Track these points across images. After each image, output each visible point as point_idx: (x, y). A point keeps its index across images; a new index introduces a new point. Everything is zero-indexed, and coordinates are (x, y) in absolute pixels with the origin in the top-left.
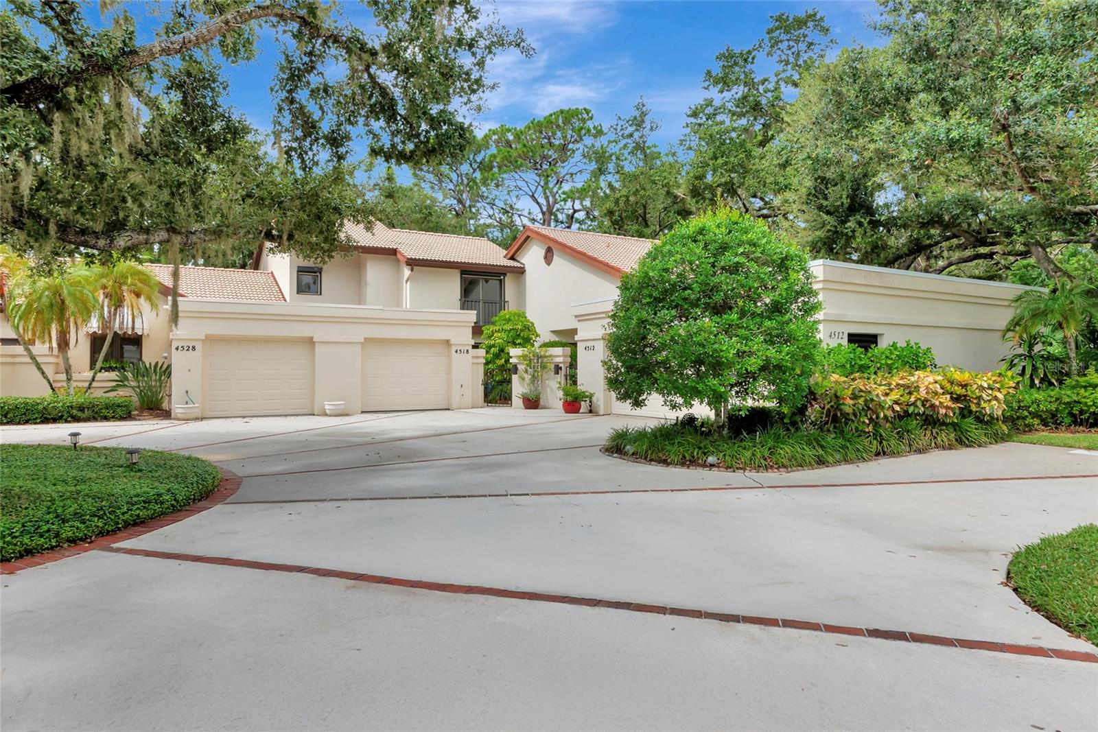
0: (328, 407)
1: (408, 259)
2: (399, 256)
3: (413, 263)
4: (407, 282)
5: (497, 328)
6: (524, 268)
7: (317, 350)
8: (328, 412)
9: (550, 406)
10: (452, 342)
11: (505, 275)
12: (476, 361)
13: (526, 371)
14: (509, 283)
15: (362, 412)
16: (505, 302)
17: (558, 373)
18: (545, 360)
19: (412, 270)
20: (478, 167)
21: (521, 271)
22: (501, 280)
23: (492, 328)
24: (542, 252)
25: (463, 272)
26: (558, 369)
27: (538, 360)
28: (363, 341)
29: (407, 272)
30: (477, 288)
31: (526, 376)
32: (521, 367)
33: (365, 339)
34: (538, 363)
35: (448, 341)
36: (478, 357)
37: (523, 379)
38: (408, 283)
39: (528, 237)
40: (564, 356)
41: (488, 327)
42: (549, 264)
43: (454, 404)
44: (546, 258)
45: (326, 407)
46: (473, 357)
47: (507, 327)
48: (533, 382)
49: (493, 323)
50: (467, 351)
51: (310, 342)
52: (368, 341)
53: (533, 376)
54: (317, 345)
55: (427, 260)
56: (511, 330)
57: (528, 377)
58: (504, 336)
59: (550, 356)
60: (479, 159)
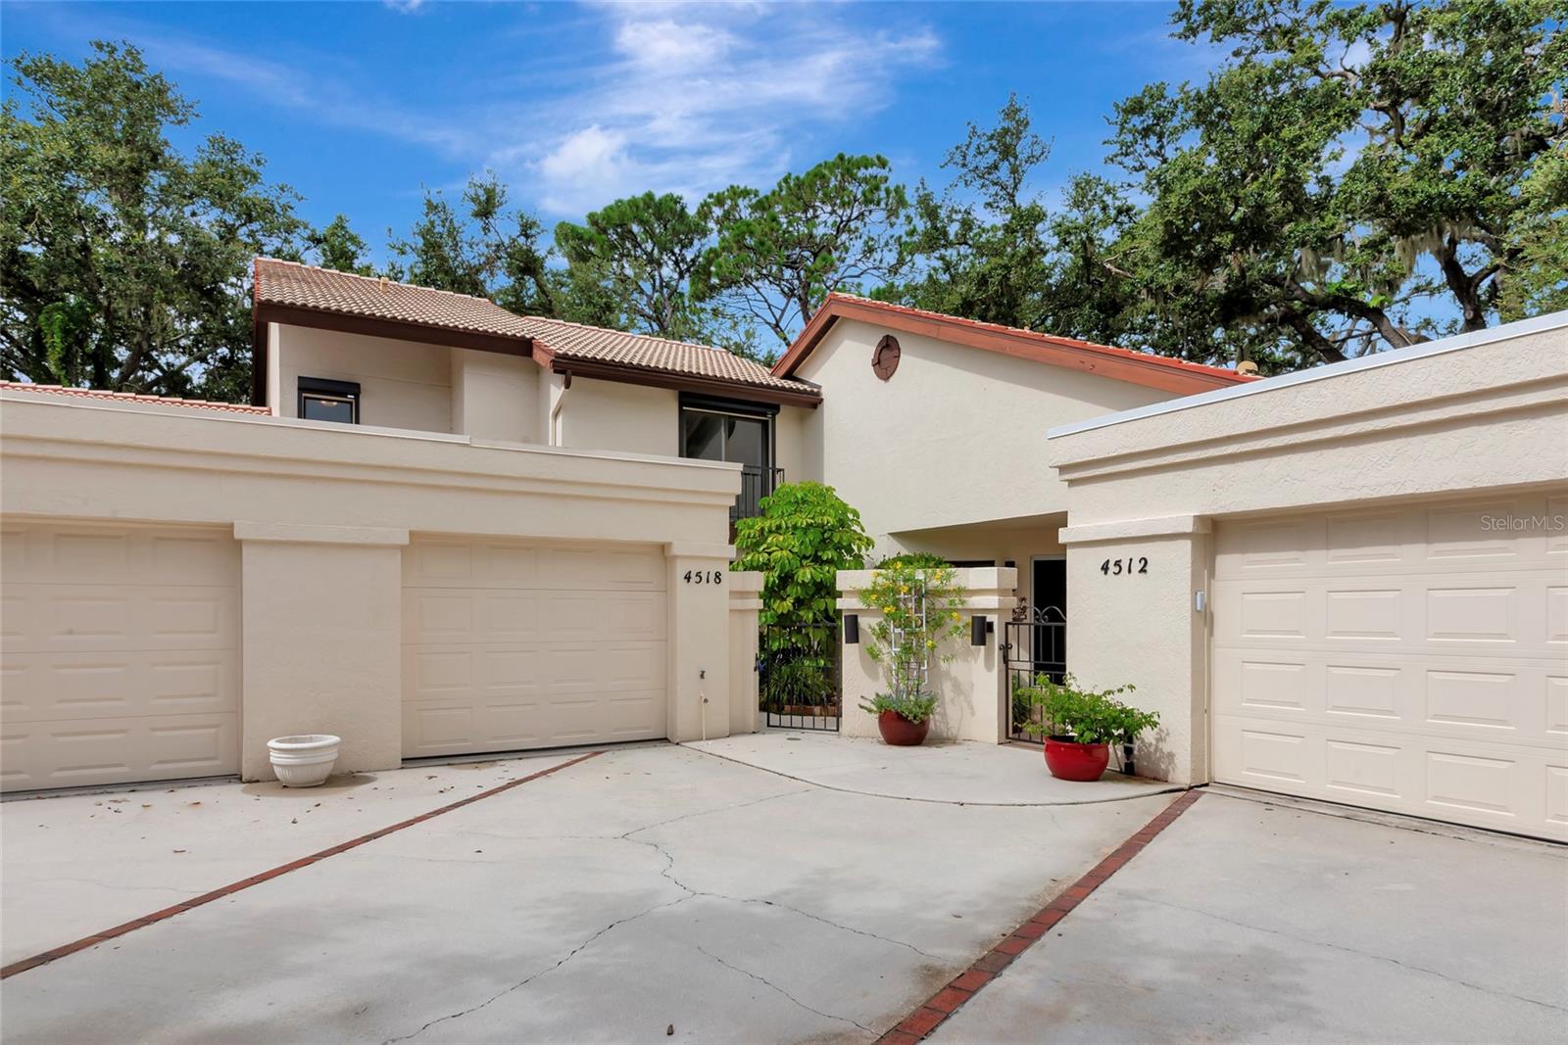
0: (279, 754)
1: (558, 356)
2: (538, 355)
3: (570, 367)
4: (556, 415)
5: (774, 523)
6: (818, 394)
7: (247, 568)
8: (278, 772)
9: (962, 735)
10: (676, 550)
11: (776, 409)
12: (739, 604)
13: (883, 634)
14: (785, 429)
15: (409, 761)
16: (775, 471)
17: (983, 643)
18: (943, 602)
19: (568, 385)
20: (688, 270)
21: (812, 402)
22: (765, 424)
23: (759, 523)
24: (869, 351)
25: (685, 399)
26: (981, 630)
27: (919, 602)
28: (406, 541)
29: (556, 392)
30: (716, 437)
31: (883, 646)
32: (866, 623)
33: (412, 534)
34: (918, 610)
35: (663, 548)
36: (743, 595)
37: (875, 656)
38: (560, 419)
39: (833, 319)
40: (1001, 591)
41: (749, 521)
42: (886, 378)
43: (683, 725)
44: (877, 363)
45: (275, 757)
46: (732, 593)
47: (802, 520)
48: (903, 665)
49: (763, 513)
50: (718, 576)
51: (224, 543)
52: (422, 545)
53: (907, 649)
54: (245, 550)
55: (603, 362)
56: (809, 525)
57: (889, 653)
58: (794, 542)
59: (960, 591)
60: (689, 255)
